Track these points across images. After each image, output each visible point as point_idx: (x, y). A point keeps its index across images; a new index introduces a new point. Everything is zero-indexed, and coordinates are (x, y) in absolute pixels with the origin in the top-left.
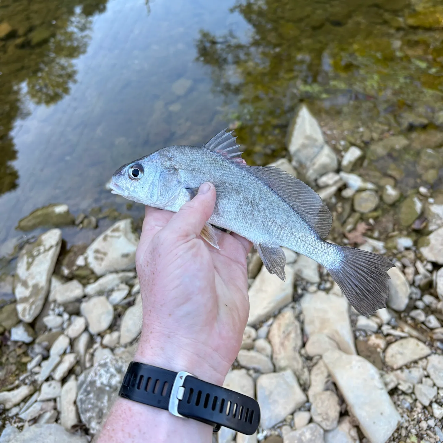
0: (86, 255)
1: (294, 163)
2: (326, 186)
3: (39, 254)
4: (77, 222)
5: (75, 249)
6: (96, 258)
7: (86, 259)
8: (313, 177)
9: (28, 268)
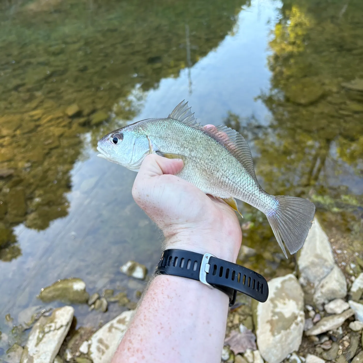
0: (90, 342)
1: (302, 280)
2: (334, 314)
3: (50, 331)
4: (90, 302)
5: (82, 332)
6: (99, 349)
7: (89, 346)
8: (321, 301)
9: (37, 345)
